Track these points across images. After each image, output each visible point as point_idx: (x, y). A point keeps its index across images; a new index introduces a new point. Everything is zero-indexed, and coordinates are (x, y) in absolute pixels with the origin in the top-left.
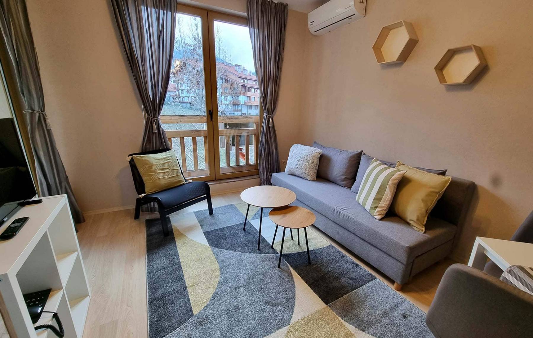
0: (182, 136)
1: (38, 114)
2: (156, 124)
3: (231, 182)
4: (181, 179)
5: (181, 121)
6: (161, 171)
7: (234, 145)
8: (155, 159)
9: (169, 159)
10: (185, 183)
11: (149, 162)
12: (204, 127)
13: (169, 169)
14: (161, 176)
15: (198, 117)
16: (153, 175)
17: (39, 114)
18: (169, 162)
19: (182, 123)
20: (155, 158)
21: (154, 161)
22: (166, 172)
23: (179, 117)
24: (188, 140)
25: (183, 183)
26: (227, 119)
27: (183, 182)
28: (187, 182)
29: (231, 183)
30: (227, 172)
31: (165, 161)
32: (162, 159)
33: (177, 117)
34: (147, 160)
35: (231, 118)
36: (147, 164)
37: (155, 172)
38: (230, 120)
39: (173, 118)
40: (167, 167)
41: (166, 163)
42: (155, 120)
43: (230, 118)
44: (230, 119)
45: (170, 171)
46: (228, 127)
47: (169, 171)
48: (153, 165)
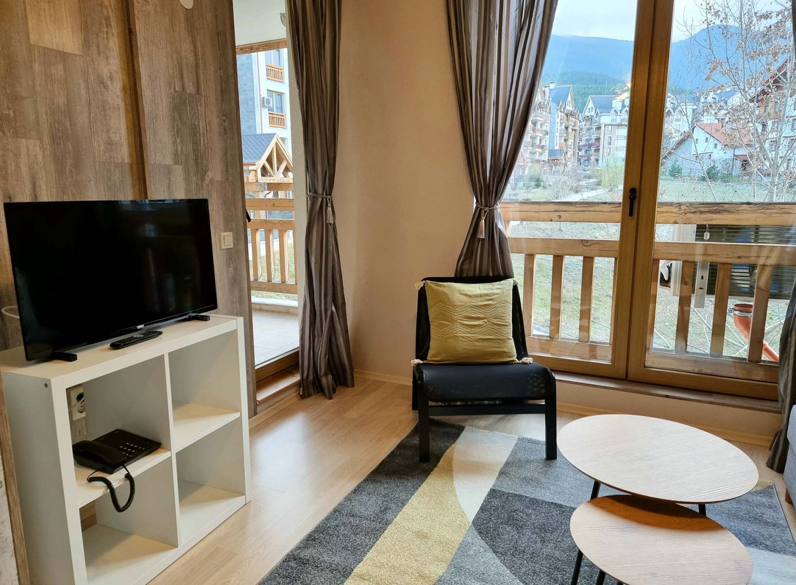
0: (559, 253)
1: (321, 199)
2: (488, 222)
3: (667, 396)
4: (505, 350)
5: (560, 217)
6: (464, 322)
7: (710, 291)
8: (461, 294)
9: (490, 300)
10: (513, 361)
11: (448, 298)
12: (611, 232)
13: (485, 320)
14: (460, 331)
15: (604, 205)
16: (447, 326)
17: (323, 199)
18: (491, 305)
19: (561, 220)
20: (463, 292)
21: (457, 298)
22: (475, 325)
23: (556, 207)
24: (573, 264)
25: (511, 359)
26: (693, 213)
27: (510, 357)
28: (521, 361)
29: (667, 399)
30: (670, 367)
31: (482, 301)
32: (476, 296)
33: (552, 207)
34: (445, 294)
35: (707, 209)
36: (445, 301)
37: (453, 321)
38: (703, 216)
39: (542, 207)
40: (481, 316)
41: (481, 306)
42: (485, 212)
43: (702, 209)
44: (701, 212)
45: (485, 324)
46: (707, 235)
47: (482, 325)
48: (454, 306)
